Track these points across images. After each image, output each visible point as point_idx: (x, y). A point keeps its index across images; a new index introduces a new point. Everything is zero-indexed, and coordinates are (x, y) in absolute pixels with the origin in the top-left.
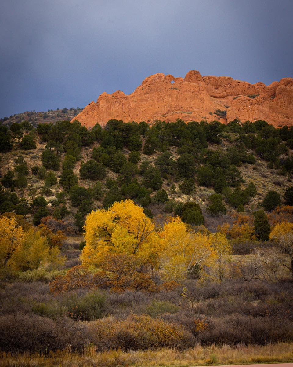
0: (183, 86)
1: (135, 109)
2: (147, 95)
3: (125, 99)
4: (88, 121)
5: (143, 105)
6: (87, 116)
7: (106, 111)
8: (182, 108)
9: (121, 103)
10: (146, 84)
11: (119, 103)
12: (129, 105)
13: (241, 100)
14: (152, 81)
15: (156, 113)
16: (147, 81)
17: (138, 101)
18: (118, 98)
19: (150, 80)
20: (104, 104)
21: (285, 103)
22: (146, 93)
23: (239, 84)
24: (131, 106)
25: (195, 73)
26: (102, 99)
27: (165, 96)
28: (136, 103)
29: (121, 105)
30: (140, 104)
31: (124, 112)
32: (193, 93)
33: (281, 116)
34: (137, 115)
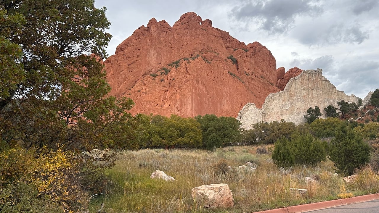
0: (209, 29)
1: (179, 41)
2: (187, 30)
3: (170, 30)
4: (140, 45)
5: (184, 39)
6: (138, 40)
7: (157, 38)
8: (211, 48)
9: (168, 33)
10: (184, 19)
11: (165, 33)
12: (174, 37)
13: (240, 52)
14: (189, 18)
15: (195, 49)
16: (184, 18)
17: (181, 35)
18: (164, 28)
19: (187, 17)
20: (155, 30)
21: (261, 60)
22: (186, 28)
23: (234, 39)
24: (175, 38)
25: (210, 22)
26: (152, 24)
27: (199, 35)
28: (179, 36)
29: (168, 35)
30: (182, 37)
31: (170, 43)
32: (216, 38)
33: (260, 70)
34: (181, 48)
